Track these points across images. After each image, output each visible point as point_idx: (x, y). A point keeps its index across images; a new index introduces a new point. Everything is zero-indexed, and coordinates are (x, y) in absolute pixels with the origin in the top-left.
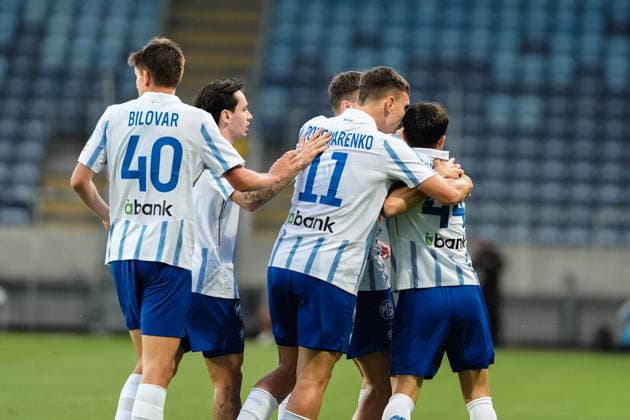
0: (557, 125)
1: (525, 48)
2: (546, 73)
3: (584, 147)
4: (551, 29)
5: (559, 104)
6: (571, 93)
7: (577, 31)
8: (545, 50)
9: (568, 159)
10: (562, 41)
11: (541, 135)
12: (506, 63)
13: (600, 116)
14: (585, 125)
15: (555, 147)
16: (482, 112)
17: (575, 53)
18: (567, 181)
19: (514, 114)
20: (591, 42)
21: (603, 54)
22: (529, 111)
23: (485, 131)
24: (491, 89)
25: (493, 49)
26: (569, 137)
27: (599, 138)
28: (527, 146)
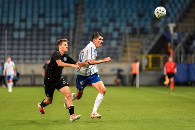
0: (29, 37)
1: (21, 21)
2: (26, 26)
3: (35, 42)
4: (27, 16)
5: (29, 33)
6: (31, 30)
7: (32, 17)
8: (25, 21)
9: (31, 45)
10: (29, 19)
11: (25, 39)
12: (17, 24)
13: (38, 35)
14: (35, 37)
15: (28, 42)
16: (12, 35)
17: (32, 21)
18: (31, 49)
20: (35, 20)
21: (38, 22)
22: (23, 35)
23: (13, 39)
24: (14, 30)
25: (14, 22)
26: (31, 40)
27: (38, 40)
28: (22, 42)
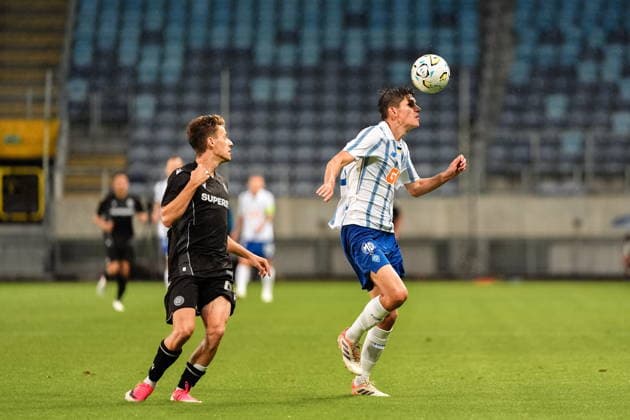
0: (308, 99)
1: (281, 38)
2: (299, 56)
4: (301, 22)
5: (308, 83)
6: (318, 72)
7: (322, 23)
8: (295, 38)
9: (318, 126)
10: (310, 33)
11: (295, 107)
12: (265, 51)
13: (343, 91)
14: (330, 98)
15: (307, 117)
16: (248, 90)
17: (321, 40)
19: (273, 91)
20: (333, 33)
21: (344, 41)
22: (285, 89)
23: (250, 107)
24: (254, 72)
25: (254, 39)
26: (318, 108)
27: (342, 108)
28: (283, 117)
